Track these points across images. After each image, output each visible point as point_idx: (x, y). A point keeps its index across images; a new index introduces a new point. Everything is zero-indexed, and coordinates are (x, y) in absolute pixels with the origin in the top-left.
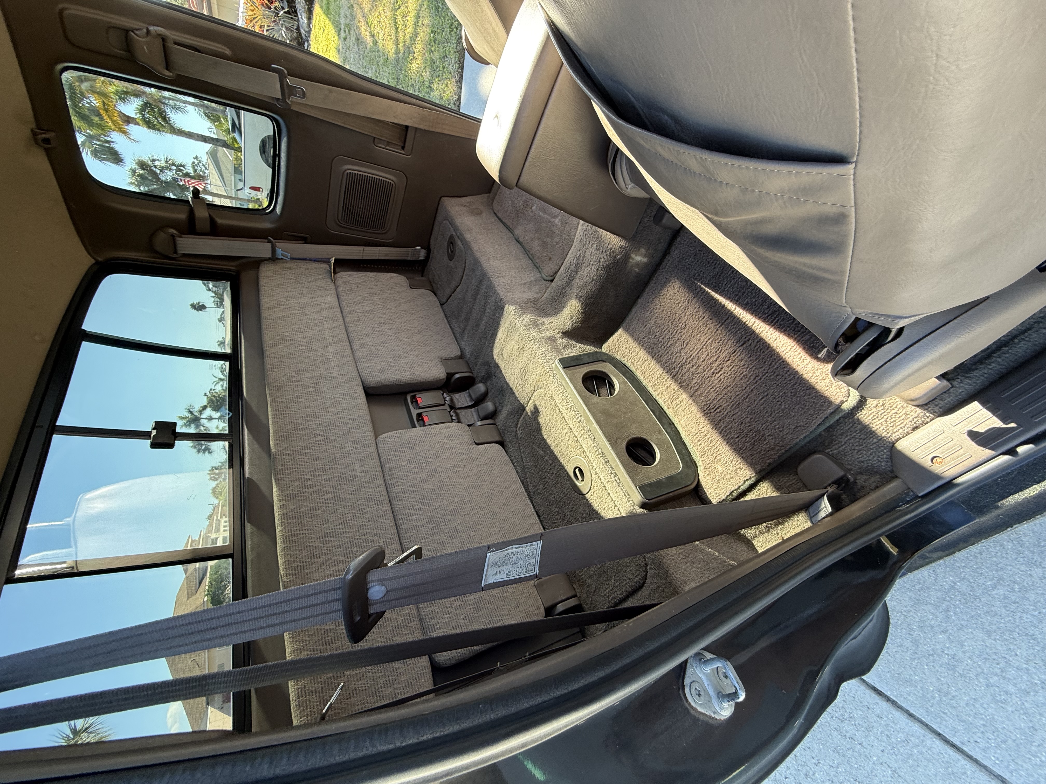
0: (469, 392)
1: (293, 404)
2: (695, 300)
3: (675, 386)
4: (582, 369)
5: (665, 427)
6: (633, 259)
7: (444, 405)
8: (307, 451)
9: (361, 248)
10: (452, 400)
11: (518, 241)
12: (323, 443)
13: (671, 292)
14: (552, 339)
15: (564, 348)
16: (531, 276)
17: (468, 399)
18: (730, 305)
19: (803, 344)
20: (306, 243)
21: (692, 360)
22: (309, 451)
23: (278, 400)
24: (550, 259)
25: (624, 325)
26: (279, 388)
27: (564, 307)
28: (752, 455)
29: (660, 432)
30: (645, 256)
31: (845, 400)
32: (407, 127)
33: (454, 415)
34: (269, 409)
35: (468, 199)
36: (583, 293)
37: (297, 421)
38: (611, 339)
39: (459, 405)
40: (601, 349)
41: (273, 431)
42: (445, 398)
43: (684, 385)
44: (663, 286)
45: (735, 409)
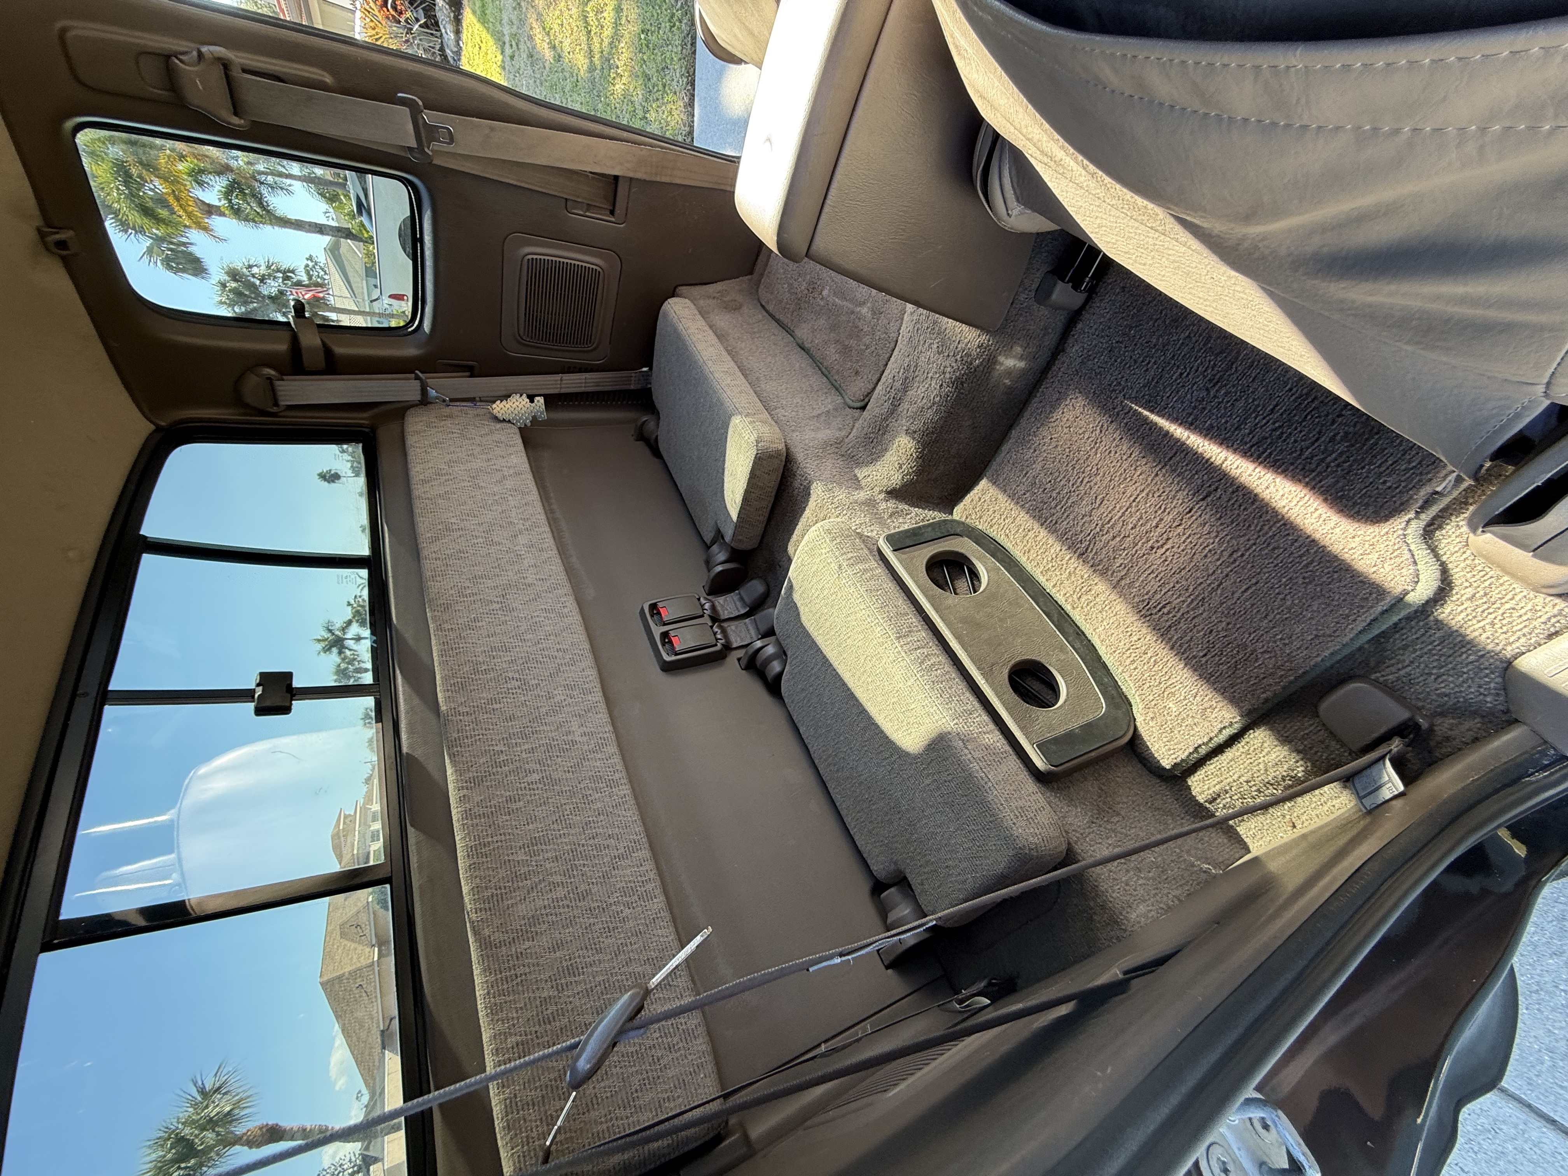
0: (739, 594)
1: (469, 632)
2: (1114, 426)
3: (1084, 571)
4: (925, 550)
5: (1070, 639)
6: (1002, 364)
7: (702, 616)
8: (495, 706)
9: (558, 377)
10: (713, 608)
11: (803, 349)
12: (519, 691)
13: (1069, 415)
14: (870, 503)
15: (891, 516)
16: (829, 401)
17: (739, 604)
18: (1178, 432)
19: (1322, 493)
20: (471, 376)
21: (1112, 527)
22: (498, 706)
23: (446, 626)
24: (857, 373)
25: (989, 473)
26: (447, 607)
27: (886, 450)
28: (1232, 686)
29: (1062, 649)
30: (1021, 358)
31: (1410, 588)
32: (616, 178)
33: (719, 631)
34: (433, 642)
35: (719, 286)
36: (918, 425)
37: (478, 659)
38: (968, 499)
39: (724, 615)
40: (951, 513)
41: (442, 678)
42: (702, 606)
43: (1101, 569)
44: (1054, 406)
45: (1197, 607)
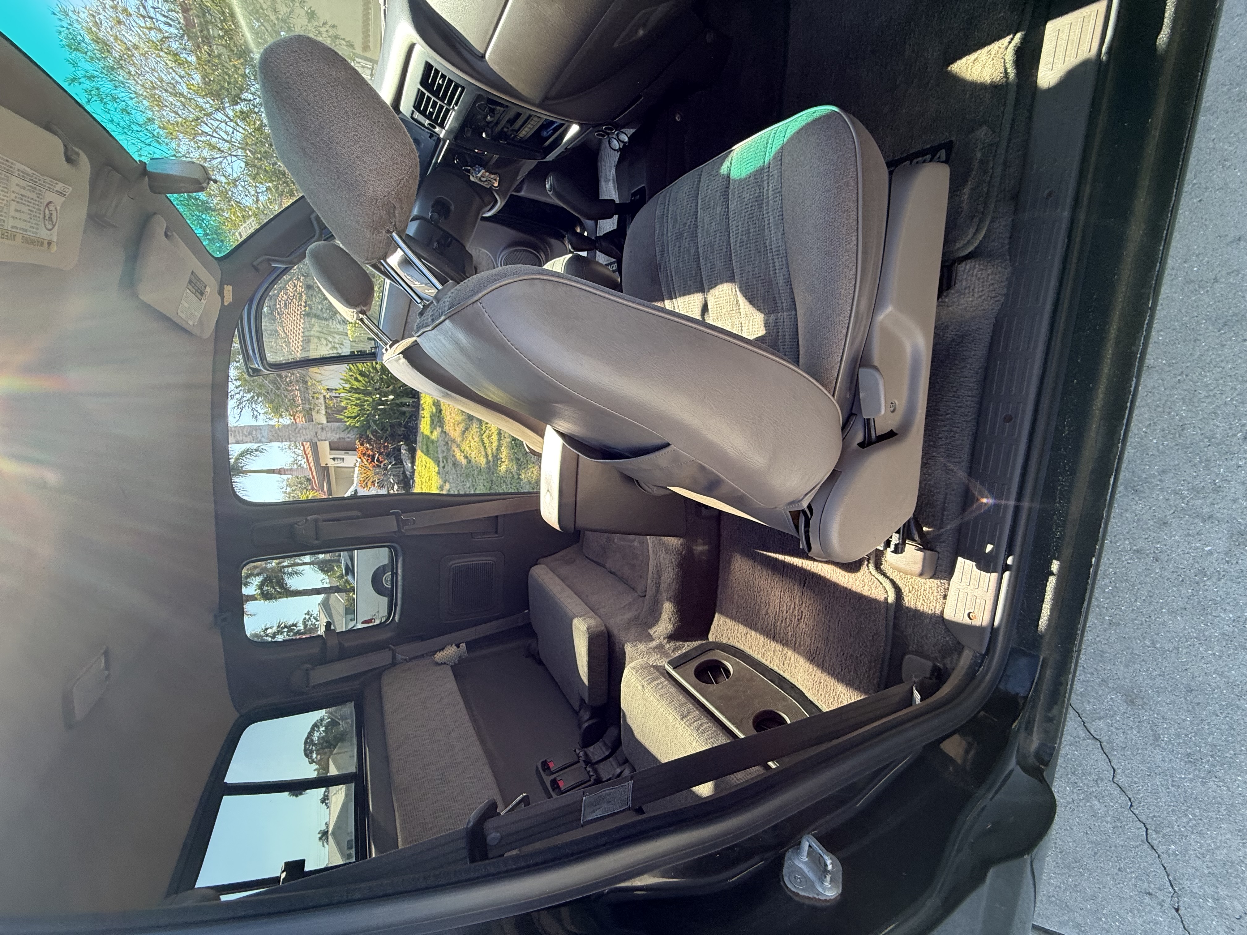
0: (604, 741)
2: (756, 564)
3: (779, 647)
4: (692, 664)
5: (788, 692)
6: (696, 550)
7: (578, 762)
9: (473, 629)
10: (586, 754)
11: (611, 573)
13: (737, 565)
14: (660, 647)
15: (673, 651)
16: (629, 598)
17: (604, 749)
18: (780, 557)
20: (422, 641)
21: (779, 616)
23: (405, 803)
24: (641, 577)
25: (717, 609)
27: (661, 613)
28: (860, 683)
29: (785, 698)
30: (704, 544)
32: (497, 517)
33: (591, 770)
35: (560, 554)
36: (671, 593)
38: (712, 627)
39: (595, 759)
40: (708, 639)
42: (578, 755)
43: (785, 643)
44: (729, 562)
45: (827, 644)
